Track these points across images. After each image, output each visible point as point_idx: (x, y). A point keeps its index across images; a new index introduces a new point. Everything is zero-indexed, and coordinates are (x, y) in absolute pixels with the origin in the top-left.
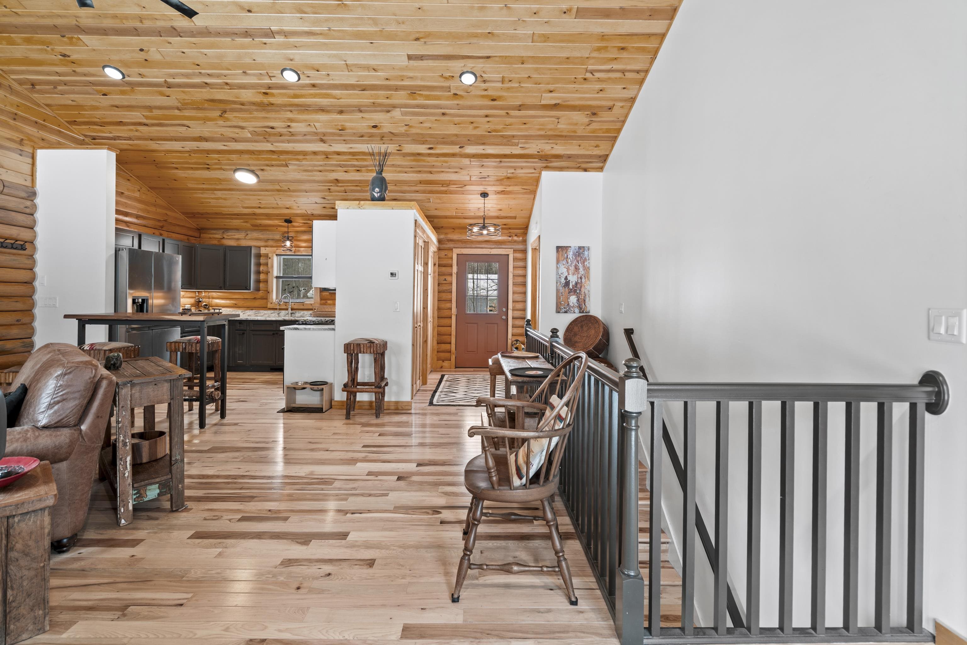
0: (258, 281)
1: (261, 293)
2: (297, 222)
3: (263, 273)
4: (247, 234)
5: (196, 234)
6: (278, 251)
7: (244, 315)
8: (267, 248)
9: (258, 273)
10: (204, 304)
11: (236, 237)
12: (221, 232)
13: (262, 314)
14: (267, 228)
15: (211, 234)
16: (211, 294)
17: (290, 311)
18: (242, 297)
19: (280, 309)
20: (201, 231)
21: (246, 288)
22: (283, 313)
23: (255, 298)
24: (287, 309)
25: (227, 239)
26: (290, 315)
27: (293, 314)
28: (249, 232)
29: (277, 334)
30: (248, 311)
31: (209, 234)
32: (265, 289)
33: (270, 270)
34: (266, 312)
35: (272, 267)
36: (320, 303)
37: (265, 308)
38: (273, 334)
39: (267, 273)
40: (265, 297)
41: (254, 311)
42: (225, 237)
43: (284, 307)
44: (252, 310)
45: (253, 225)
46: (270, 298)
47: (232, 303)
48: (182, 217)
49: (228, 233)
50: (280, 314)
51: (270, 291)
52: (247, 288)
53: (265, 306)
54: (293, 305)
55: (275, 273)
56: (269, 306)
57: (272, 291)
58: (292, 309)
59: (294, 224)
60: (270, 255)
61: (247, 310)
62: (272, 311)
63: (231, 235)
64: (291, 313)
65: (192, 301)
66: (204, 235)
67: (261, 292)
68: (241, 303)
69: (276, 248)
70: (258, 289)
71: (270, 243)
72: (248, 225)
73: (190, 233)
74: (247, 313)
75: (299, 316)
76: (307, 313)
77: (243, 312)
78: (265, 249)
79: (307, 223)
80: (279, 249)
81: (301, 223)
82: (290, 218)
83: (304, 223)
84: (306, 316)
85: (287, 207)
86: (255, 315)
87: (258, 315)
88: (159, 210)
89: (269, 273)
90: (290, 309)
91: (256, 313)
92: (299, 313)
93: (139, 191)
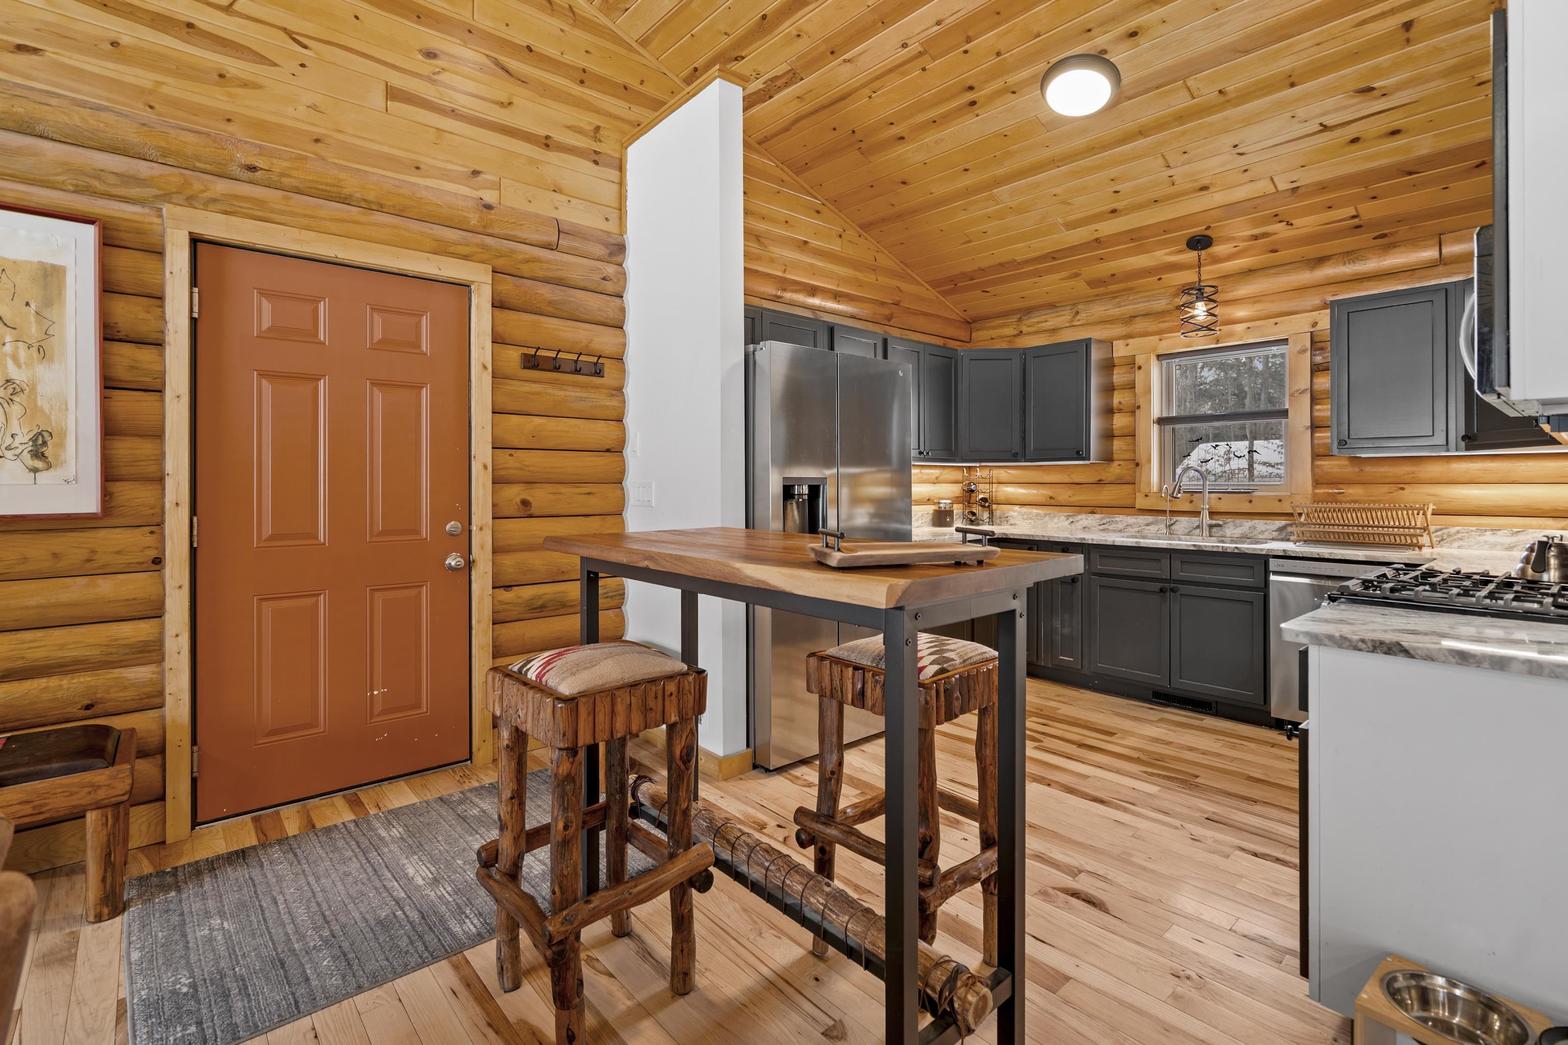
0: (1108, 435)
1: (1115, 470)
2: (1231, 240)
3: (1120, 411)
4: (1078, 313)
5: (963, 334)
6: (1164, 343)
7: (1074, 525)
8: (1130, 341)
9: (1109, 411)
10: (981, 496)
11: (1049, 325)
12: (1014, 319)
13: (1120, 526)
14: (1129, 284)
15: (994, 328)
16: (996, 473)
17: (1206, 520)
18: (1067, 480)
19: (1173, 513)
20: (973, 325)
21: (1078, 452)
22: (1183, 523)
23: (1100, 482)
24: (1196, 514)
25: (1029, 334)
26: (1206, 532)
27: (1214, 530)
28: (1080, 307)
29: (1172, 590)
30: (1083, 516)
31: (988, 329)
32: (1128, 456)
33: (1141, 401)
34: (1131, 520)
35: (1148, 391)
36: (1314, 495)
37: (1129, 508)
38: (1162, 590)
39: (1134, 410)
40: (1129, 479)
41: (1098, 516)
42: (1025, 329)
43: (1186, 507)
44: (1093, 513)
45: (1092, 284)
46: (1144, 479)
47: (1043, 494)
48: (932, 294)
49: (1030, 318)
50: (1173, 527)
51: (1142, 459)
52: (1080, 454)
53: (1128, 502)
54: (1213, 502)
55: (1156, 412)
56: (1141, 503)
57: (1149, 461)
58: (1212, 514)
59: (1217, 249)
60: (1139, 360)
61: (1080, 513)
62: (1150, 519)
63: (1038, 323)
64: (1211, 526)
65: (955, 490)
66: (980, 333)
67: (1116, 464)
68: (1064, 495)
69: (1157, 337)
70: (1108, 457)
71: (1140, 325)
72: (1080, 286)
73: (950, 331)
74: (1081, 522)
75: (1236, 536)
76: (1267, 527)
77: (1071, 520)
78: (1127, 345)
79: (1265, 235)
80: (1166, 338)
81: (1244, 241)
82: (1208, 228)
83: (1255, 237)
84: (1261, 537)
85: (1205, 182)
86: (1101, 528)
87: (1111, 528)
88: (883, 280)
89: (1137, 412)
90: (1206, 513)
91: (1104, 521)
92: (1236, 527)
93: (840, 236)
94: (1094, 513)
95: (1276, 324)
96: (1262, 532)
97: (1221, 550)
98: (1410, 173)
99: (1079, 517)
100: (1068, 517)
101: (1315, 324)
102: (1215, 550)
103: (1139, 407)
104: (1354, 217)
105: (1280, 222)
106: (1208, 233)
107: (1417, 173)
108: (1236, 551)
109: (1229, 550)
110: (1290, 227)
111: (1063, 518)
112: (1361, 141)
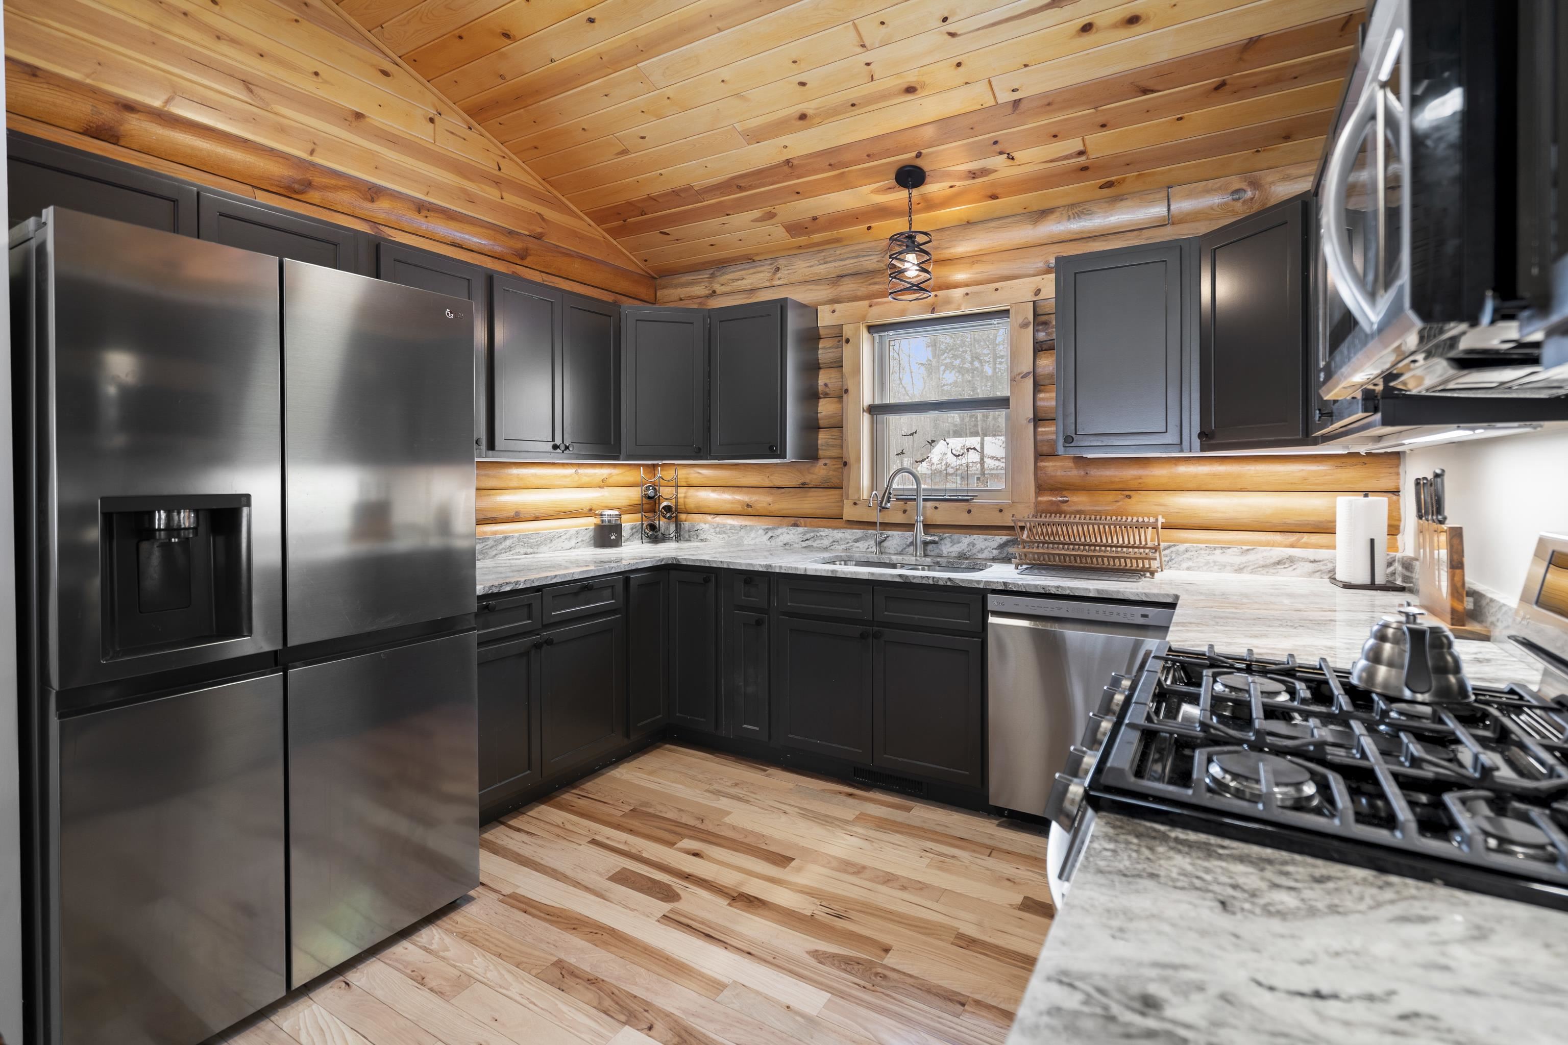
0: (811, 426)
1: (820, 471)
2: (947, 175)
3: (826, 395)
4: (778, 269)
5: (642, 292)
6: (874, 310)
7: (773, 541)
8: (837, 306)
9: (811, 396)
10: (665, 503)
11: (747, 283)
12: (705, 275)
13: (826, 542)
14: (835, 234)
15: (683, 285)
16: (683, 473)
17: (921, 536)
18: (767, 483)
19: (886, 526)
20: (658, 281)
21: (771, 448)
22: (896, 539)
23: (803, 486)
24: (910, 527)
25: (723, 294)
26: (920, 552)
27: (930, 547)
28: (782, 262)
29: (876, 636)
30: (784, 530)
31: (676, 286)
32: (833, 452)
33: (850, 385)
34: (837, 534)
35: (857, 370)
36: (1037, 503)
37: (834, 519)
38: (863, 636)
39: (841, 394)
40: (835, 481)
41: (800, 529)
42: (719, 289)
43: (899, 518)
44: (795, 525)
45: (791, 230)
46: (852, 483)
47: (739, 501)
48: (597, 232)
49: (724, 273)
50: (885, 544)
51: (852, 460)
52: (775, 449)
53: (833, 511)
54: (929, 512)
55: (867, 399)
56: (849, 513)
57: (858, 460)
58: (927, 527)
59: (932, 188)
60: (848, 331)
61: (781, 525)
62: (859, 533)
63: (734, 280)
64: (926, 544)
65: (634, 495)
66: (666, 292)
67: (822, 462)
68: (761, 500)
69: (867, 303)
70: (810, 454)
71: (849, 287)
72: (776, 233)
73: (623, 285)
74: (781, 538)
75: (953, 555)
76: (987, 544)
77: (770, 534)
78: (834, 312)
79: (984, 172)
80: (877, 304)
81: (961, 179)
82: (919, 155)
83: (973, 175)
84: (980, 556)
85: (911, 78)
86: (804, 544)
87: (815, 544)
88: (512, 199)
89: (845, 396)
90: (920, 526)
91: (808, 536)
92: (953, 543)
93: (432, 120)
94: (797, 526)
95: (997, 290)
96: (982, 551)
97: (931, 582)
98: (1145, 91)
99: (780, 531)
100: (767, 530)
101: (1038, 292)
102: (924, 582)
103: (846, 391)
104: (1081, 153)
105: (1001, 153)
106: (919, 163)
107: (1153, 91)
108: (949, 583)
109: (941, 583)
110: (1010, 162)
111: (761, 532)
112: (1094, 30)
